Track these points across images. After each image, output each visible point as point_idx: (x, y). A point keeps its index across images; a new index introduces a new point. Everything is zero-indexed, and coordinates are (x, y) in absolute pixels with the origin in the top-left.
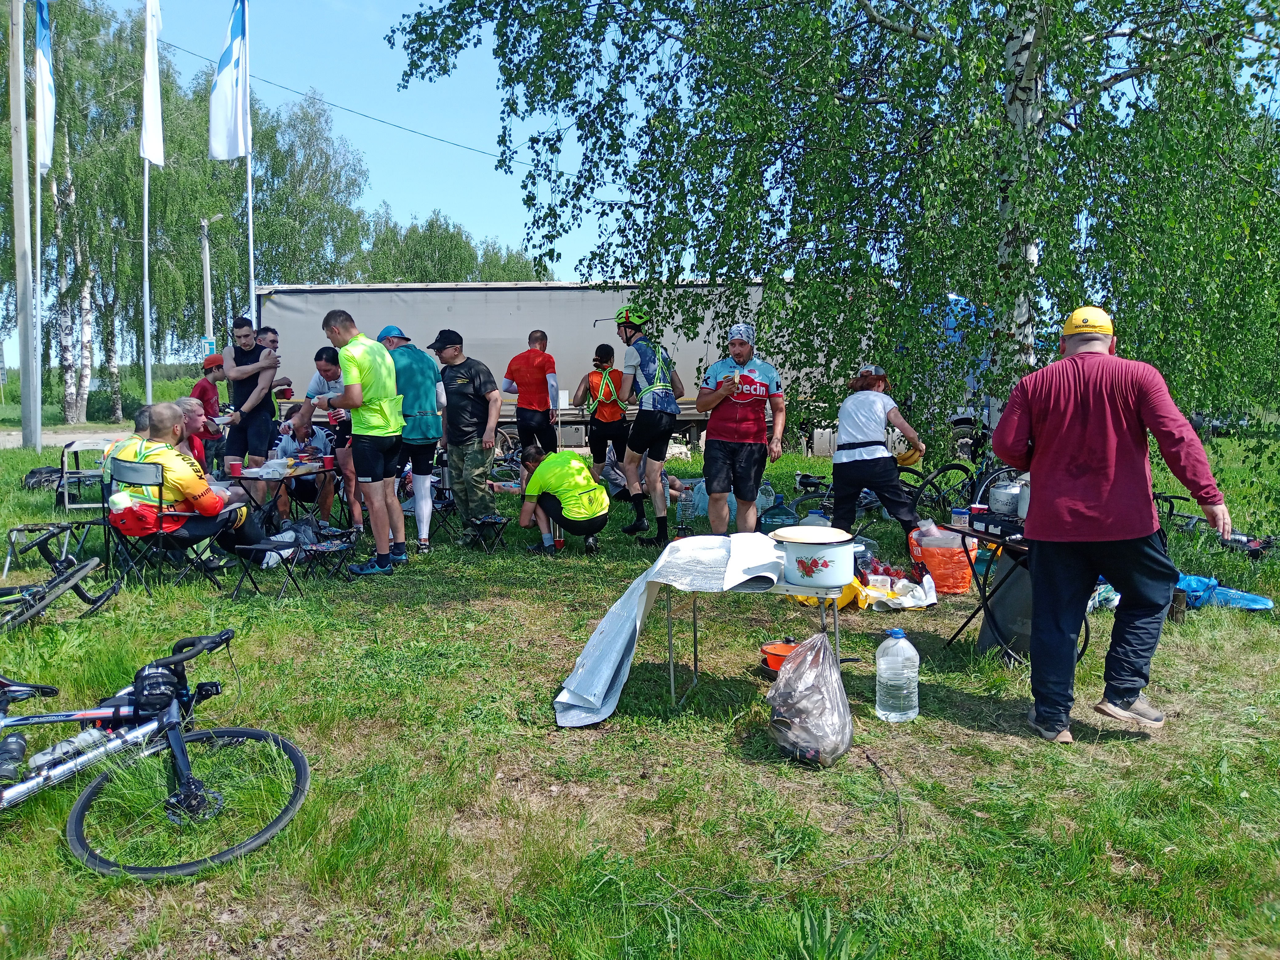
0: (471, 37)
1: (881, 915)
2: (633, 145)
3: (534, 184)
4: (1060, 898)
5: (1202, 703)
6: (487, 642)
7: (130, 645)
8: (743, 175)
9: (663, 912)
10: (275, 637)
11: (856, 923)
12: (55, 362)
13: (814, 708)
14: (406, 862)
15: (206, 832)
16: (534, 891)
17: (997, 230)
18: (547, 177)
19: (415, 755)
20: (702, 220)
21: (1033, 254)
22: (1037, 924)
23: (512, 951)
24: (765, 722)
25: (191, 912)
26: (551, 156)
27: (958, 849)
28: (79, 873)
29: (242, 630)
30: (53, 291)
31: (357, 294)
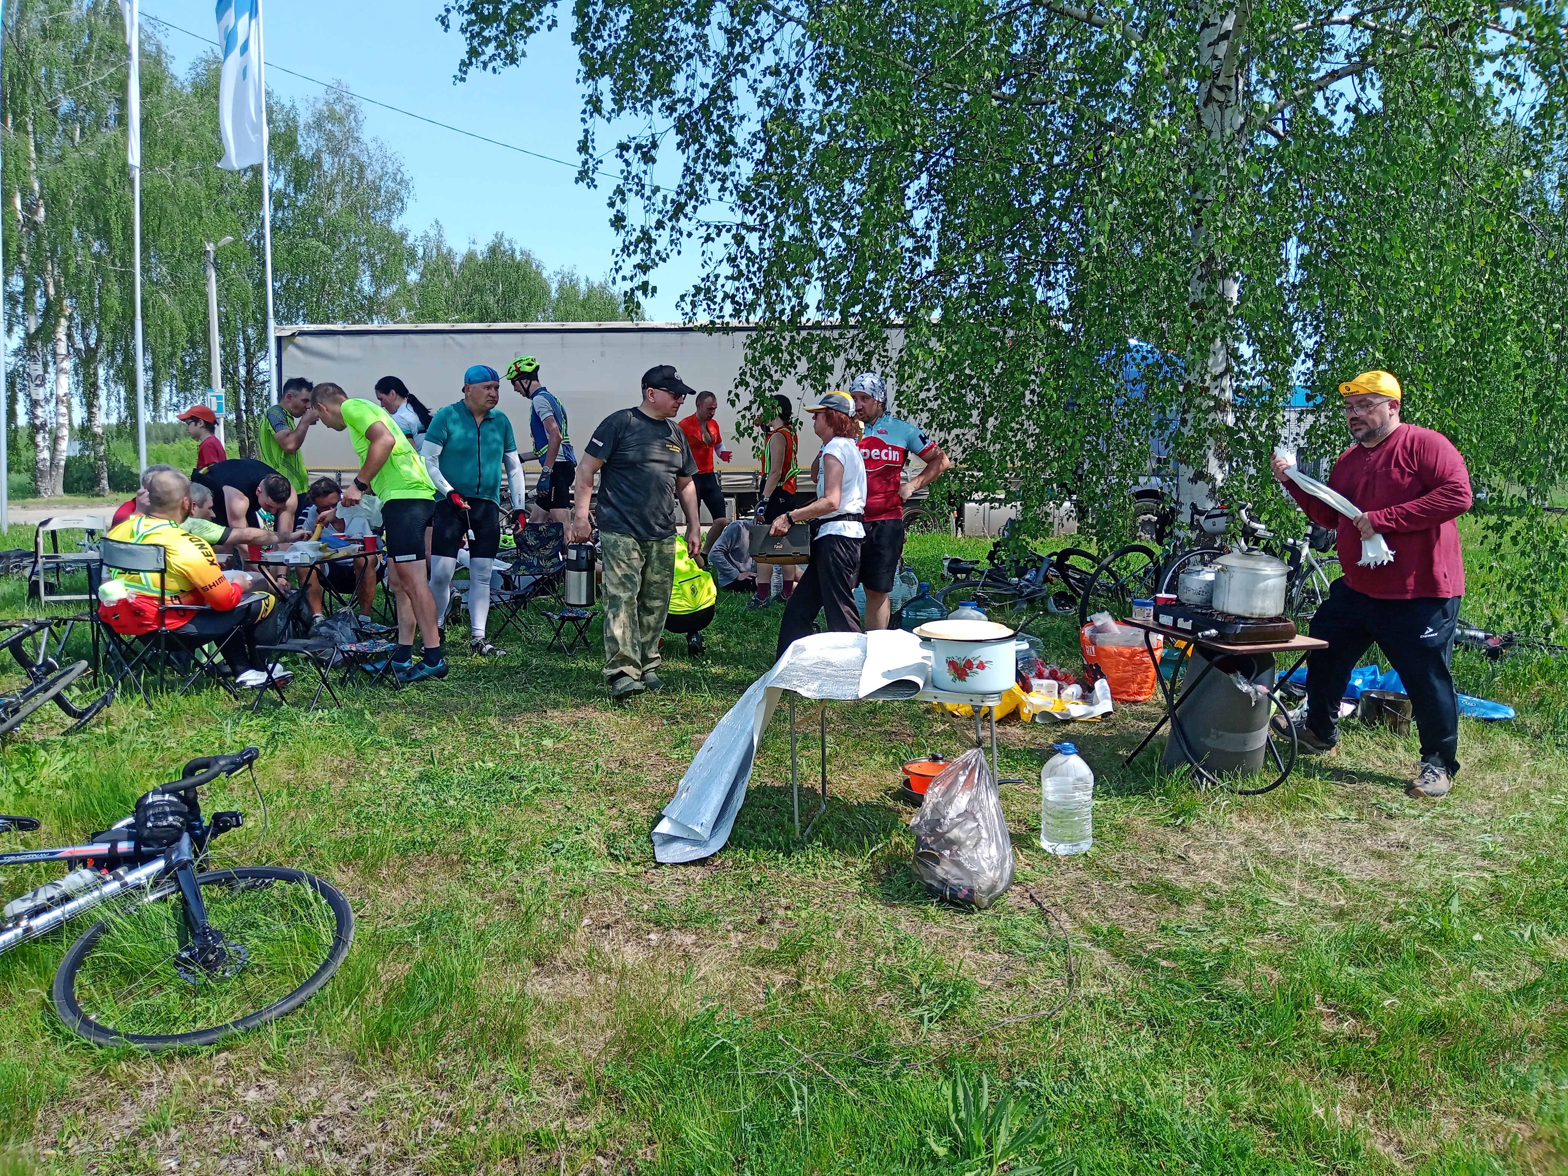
0: (544, 17)
1: (1049, 1083)
2: (744, 154)
3: (623, 201)
4: (1260, 1061)
5: (1429, 830)
6: (568, 762)
7: (128, 768)
8: (881, 191)
9: (787, 1081)
10: (307, 757)
11: (1017, 1093)
12: (22, 420)
13: (968, 838)
14: (473, 1027)
15: (227, 992)
16: (631, 1058)
17: (1188, 260)
18: (640, 193)
19: (483, 898)
20: (831, 246)
21: (1233, 291)
22: (1233, 1091)
23: (604, 1130)
24: (908, 856)
25: (210, 1089)
26: (643, 167)
27: (1139, 1005)
28: (69, 1044)
29: (265, 749)
30: (19, 332)
31: (401, 337)
